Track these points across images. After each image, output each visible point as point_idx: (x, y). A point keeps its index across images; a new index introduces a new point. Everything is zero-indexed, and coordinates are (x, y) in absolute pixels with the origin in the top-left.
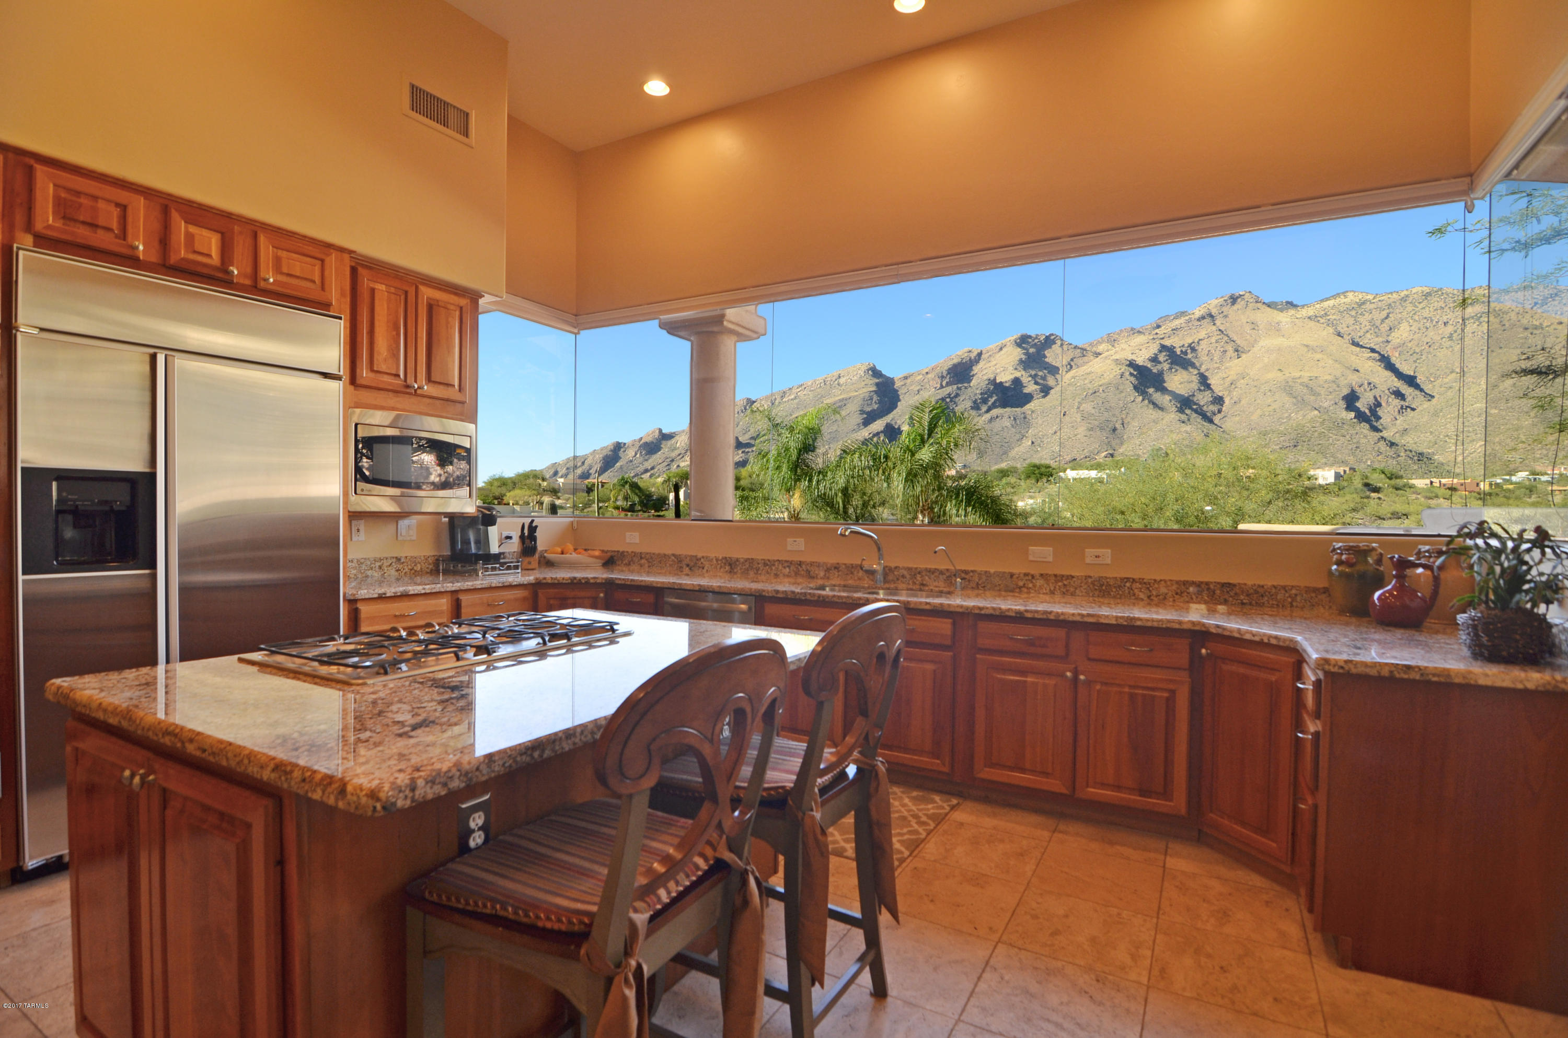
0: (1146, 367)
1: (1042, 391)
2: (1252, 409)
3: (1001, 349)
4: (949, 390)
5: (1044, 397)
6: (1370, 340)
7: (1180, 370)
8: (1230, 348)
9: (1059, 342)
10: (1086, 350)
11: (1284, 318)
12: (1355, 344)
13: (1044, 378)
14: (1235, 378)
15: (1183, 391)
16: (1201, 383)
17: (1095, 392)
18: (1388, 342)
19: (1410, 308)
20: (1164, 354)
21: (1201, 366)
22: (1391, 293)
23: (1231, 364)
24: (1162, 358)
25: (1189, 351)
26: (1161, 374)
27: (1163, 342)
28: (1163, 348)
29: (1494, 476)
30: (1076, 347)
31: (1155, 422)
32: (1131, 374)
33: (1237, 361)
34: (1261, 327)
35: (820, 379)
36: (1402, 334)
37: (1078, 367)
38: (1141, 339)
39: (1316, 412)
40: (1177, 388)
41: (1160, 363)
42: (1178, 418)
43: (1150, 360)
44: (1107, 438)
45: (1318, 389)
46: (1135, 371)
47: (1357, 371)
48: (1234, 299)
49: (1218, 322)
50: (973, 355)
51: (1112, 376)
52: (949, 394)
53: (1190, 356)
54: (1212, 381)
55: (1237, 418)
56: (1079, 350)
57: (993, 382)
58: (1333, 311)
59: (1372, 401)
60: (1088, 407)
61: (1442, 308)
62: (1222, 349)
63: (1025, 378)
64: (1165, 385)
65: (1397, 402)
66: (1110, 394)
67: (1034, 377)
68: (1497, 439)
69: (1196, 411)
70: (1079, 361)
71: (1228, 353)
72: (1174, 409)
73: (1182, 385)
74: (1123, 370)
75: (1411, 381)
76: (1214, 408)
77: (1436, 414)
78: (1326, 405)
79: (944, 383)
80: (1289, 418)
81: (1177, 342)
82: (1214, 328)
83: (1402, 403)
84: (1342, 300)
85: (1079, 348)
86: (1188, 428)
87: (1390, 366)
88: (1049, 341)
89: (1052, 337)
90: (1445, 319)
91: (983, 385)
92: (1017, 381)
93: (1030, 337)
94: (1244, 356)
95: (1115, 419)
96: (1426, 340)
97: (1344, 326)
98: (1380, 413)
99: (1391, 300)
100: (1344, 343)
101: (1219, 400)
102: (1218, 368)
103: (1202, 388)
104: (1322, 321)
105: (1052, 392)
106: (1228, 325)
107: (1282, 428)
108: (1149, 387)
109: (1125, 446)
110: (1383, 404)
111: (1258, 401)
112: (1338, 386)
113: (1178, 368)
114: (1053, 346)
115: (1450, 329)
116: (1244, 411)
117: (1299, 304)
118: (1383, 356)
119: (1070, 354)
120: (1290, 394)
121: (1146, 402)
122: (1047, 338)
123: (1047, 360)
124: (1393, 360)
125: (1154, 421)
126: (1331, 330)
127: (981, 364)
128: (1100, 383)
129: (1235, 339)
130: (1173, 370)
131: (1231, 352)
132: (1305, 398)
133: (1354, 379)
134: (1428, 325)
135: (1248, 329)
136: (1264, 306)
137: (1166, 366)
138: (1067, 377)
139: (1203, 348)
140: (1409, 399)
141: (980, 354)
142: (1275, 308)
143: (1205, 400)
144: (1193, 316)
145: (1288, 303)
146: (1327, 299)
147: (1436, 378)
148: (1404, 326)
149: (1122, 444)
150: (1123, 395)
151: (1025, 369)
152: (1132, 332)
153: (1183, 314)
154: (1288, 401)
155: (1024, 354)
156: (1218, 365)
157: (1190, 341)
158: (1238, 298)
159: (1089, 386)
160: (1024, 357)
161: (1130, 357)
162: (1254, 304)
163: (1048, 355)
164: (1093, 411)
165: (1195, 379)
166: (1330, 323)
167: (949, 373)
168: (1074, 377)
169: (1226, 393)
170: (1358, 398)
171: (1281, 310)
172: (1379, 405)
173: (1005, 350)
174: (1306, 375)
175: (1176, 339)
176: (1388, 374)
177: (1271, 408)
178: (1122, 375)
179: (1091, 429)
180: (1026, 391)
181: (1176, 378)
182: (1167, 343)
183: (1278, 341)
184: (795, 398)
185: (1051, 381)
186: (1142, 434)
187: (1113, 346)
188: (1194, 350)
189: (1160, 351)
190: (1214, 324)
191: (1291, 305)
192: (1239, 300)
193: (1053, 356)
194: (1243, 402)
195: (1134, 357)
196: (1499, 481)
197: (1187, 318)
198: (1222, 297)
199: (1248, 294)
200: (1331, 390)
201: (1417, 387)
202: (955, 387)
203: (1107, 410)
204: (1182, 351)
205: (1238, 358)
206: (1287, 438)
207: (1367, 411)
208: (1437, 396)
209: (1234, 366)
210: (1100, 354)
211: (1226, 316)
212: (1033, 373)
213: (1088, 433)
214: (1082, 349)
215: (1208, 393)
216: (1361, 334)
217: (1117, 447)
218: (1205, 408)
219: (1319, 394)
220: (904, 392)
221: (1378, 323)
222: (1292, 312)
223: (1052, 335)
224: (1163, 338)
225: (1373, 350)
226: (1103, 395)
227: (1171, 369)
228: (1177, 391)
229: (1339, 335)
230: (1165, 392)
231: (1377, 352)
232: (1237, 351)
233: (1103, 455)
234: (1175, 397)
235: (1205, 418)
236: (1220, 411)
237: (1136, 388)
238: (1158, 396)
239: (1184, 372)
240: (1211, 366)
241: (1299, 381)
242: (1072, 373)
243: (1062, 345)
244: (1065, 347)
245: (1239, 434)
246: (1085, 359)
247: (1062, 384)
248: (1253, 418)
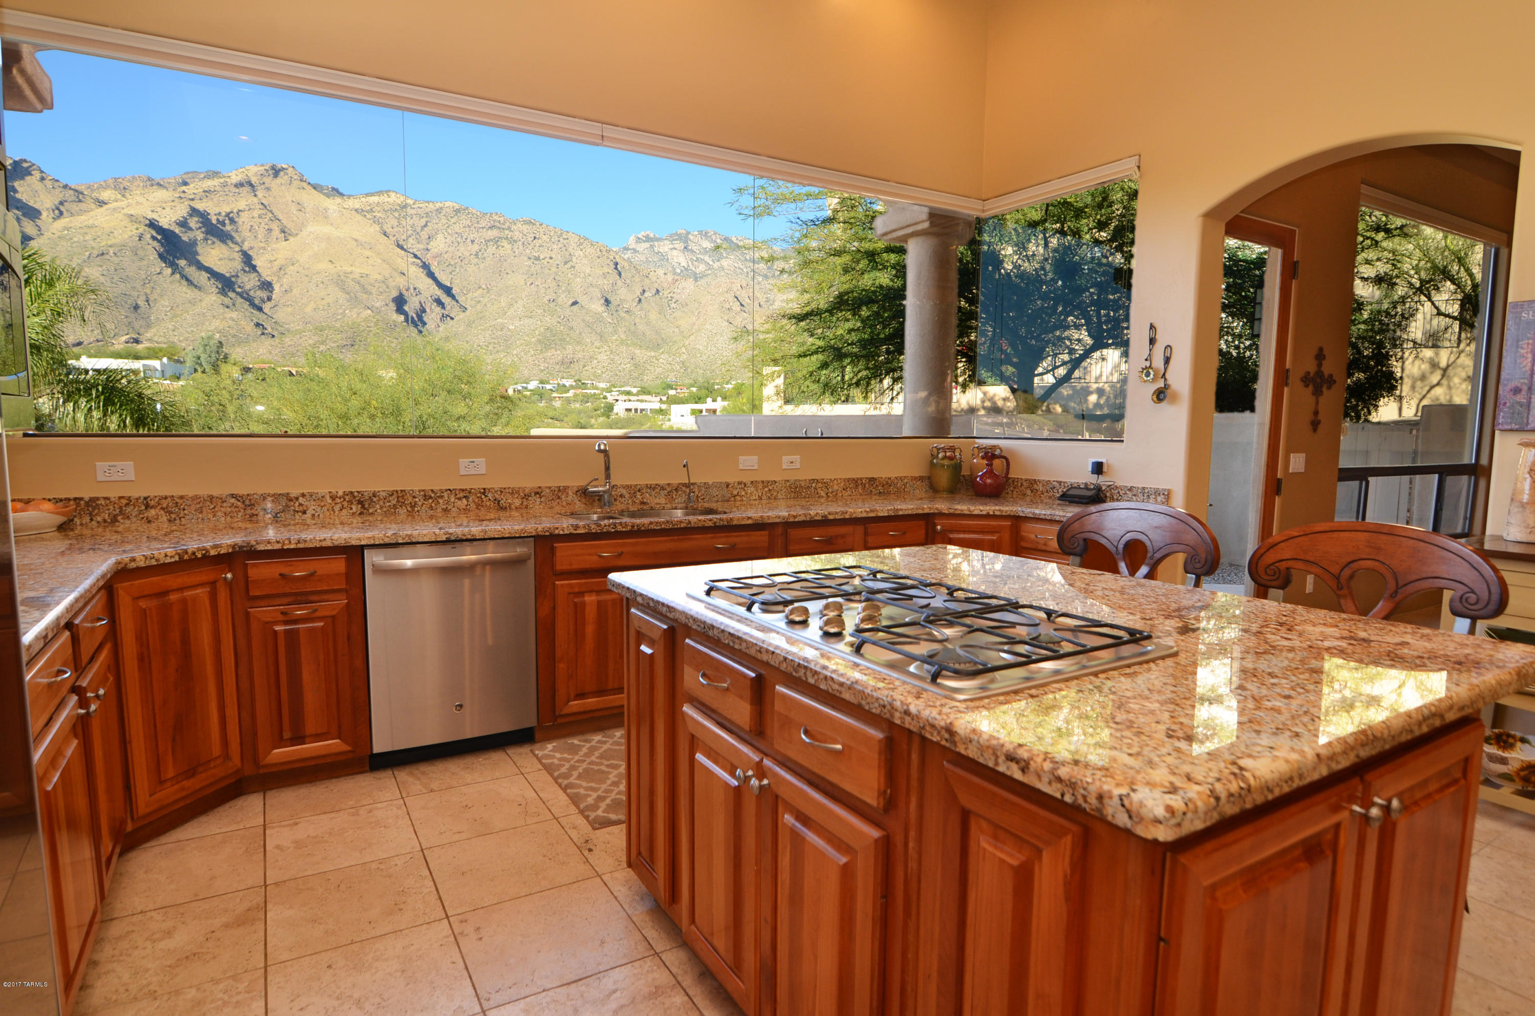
0: (173, 232)
2: (305, 301)
6: (413, 245)
7: (218, 243)
8: (275, 227)
9: (37, 175)
10: (82, 193)
11: (332, 205)
12: (402, 248)
14: (284, 262)
15: (223, 268)
16: (245, 263)
17: (103, 254)
18: (428, 250)
19: (444, 221)
20: (196, 219)
21: (243, 242)
22: (428, 202)
23: (278, 246)
24: (193, 223)
25: (227, 222)
26: (193, 243)
27: (193, 204)
28: (194, 212)
29: (516, 384)
30: (65, 186)
32: (154, 238)
33: (284, 243)
34: (308, 210)
36: (439, 244)
37: (72, 215)
38: (160, 194)
39: (369, 312)
40: (215, 264)
41: (191, 229)
42: (220, 302)
43: (177, 224)
44: (127, 317)
45: (369, 288)
46: (158, 233)
47: (404, 274)
48: (276, 172)
49: (260, 194)
51: (126, 236)
53: (228, 228)
54: (258, 262)
55: (290, 309)
56: (71, 192)
58: (378, 209)
59: (418, 306)
60: (93, 272)
61: (469, 226)
62: (266, 227)
64: (199, 258)
65: (438, 309)
66: (126, 259)
68: (515, 352)
69: (240, 295)
70: (75, 207)
71: (273, 233)
72: (216, 290)
73: (223, 262)
74: (141, 230)
75: (448, 291)
76: (264, 294)
77: (469, 325)
78: (378, 304)
80: (343, 313)
81: (214, 208)
82: (255, 200)
83: (443, 311)
84: (384, 198)
85: (70, 189)
86: (234, 315)
87: (431, 275)
88: (21, 170)
89: (25, 165)
90: (472, 237)
94: (292, 239)
95: (136, 294)
96: (459, 254)
97: (389, 226)
98: (425, 319)
99: (428, 210)
100: (390, 243)
101: (267, 286)
102: (264, 248)
103: (247, 269)
104: (368, 216)
105: (33, 244)
106: (271, 199)
107: (338, 325)
108: (179, 259)
109: (154, 330)
110: (428, 310)
111: (311, 293)
112: (388, 287)
113: (215, 240)
114: (28, 178)
115: (476, 247)
116: (296, 302)
117: (345, 193)
118: (424, 263)
119: (59, 195)
120: (343, 289)
121: (178, 276)
122: (17, 164)
123: (18, 196)
124: (433, 268)
125: (190, 302)
126: (378, 228)
128: (110, 243)
129: (280, 217)
130: (209, 242)
131: (276, 232)
132: (358, 295)
133: (401, 282)
134: (459, 239)
135: (294, 208)
136: (309, 187)
137: (200, 235)
138: (52, 227)
139: (244, 220)
140: (448, 308)
142: (321, 192)
143: (252, 283)
144: (228, 180)
145: (333, 189)
146: (372, 194)
147: (468, 291)
148: (440, 237)
149: (149, 326)
150: (145, 263)
152: (148, 183)
154: (342, 297)
156: (263, 245)
157: (228, 210)
158: (280, 170)
159: (94, 244)
161: (151, 216)
162: (299, 182)
163: (18, 188)
164: (102, 279)
165: (238, 257)
166: (376, 221)
168: (65, 228)
169: (275, 279)
170: (405, 302)
171: (328, 196)
172: (424, 311)
174: (357, 271)
175: (210, 204)
176: (430, 281)
177: (324, 302)
178: (140, 238)
179: (102, 304)
181: (213, 252)
182: (199, 206)
183: (326, 229)
185: (29, 228)
186: (175, 316)
187: (124, 196)
188: (232, 221)
189: (191, 215)
190: (255, 195)
191: (336, 192)
192: (282, 173)
193: (26, 192)
194: (295, 291)
195: (154, 216)
196: (520, 388)
197: (222, 180)
198: (262, 165)
199: (291, 169)
200: (381, 290)
201: (453, 297)
203: (123, 280)
204: (218, 220)
205: (286, 240)
206: (344, 335)
207: (414, 316)
208: (469, 308)
209: (282, 250)
210: (106, 204)
211: (268, 189)
213: (98, 309)
214: (76, 191)
215: (254, 276)
216: (404, 237)
217: (142, 331)
218: (252, 293)
219: (371, 293)
221: (419, 229)
222: (338, 200)
223: (25, 161)
224: (193, 200)
225: (416, 256)
226: (116, 259)
227: (206, 239)
228: (216, 269)
229: (385, 234)
230: (201, 267)
231: (419, 258)
232: (284, 232)
233: (124, 338)
234: (214, 274)
235: (252, 304)
236: (269, 299)
237: (161, 256)
238: (191, 271)
239: (223, 246)
240: (256, 244)
241: (351, 276)
242: (62, 222)
243: (42, 179)
244: (49, 184)
245: (293, 326)
246: (83, 206)
247: (47, 234)
248: (306, 310)
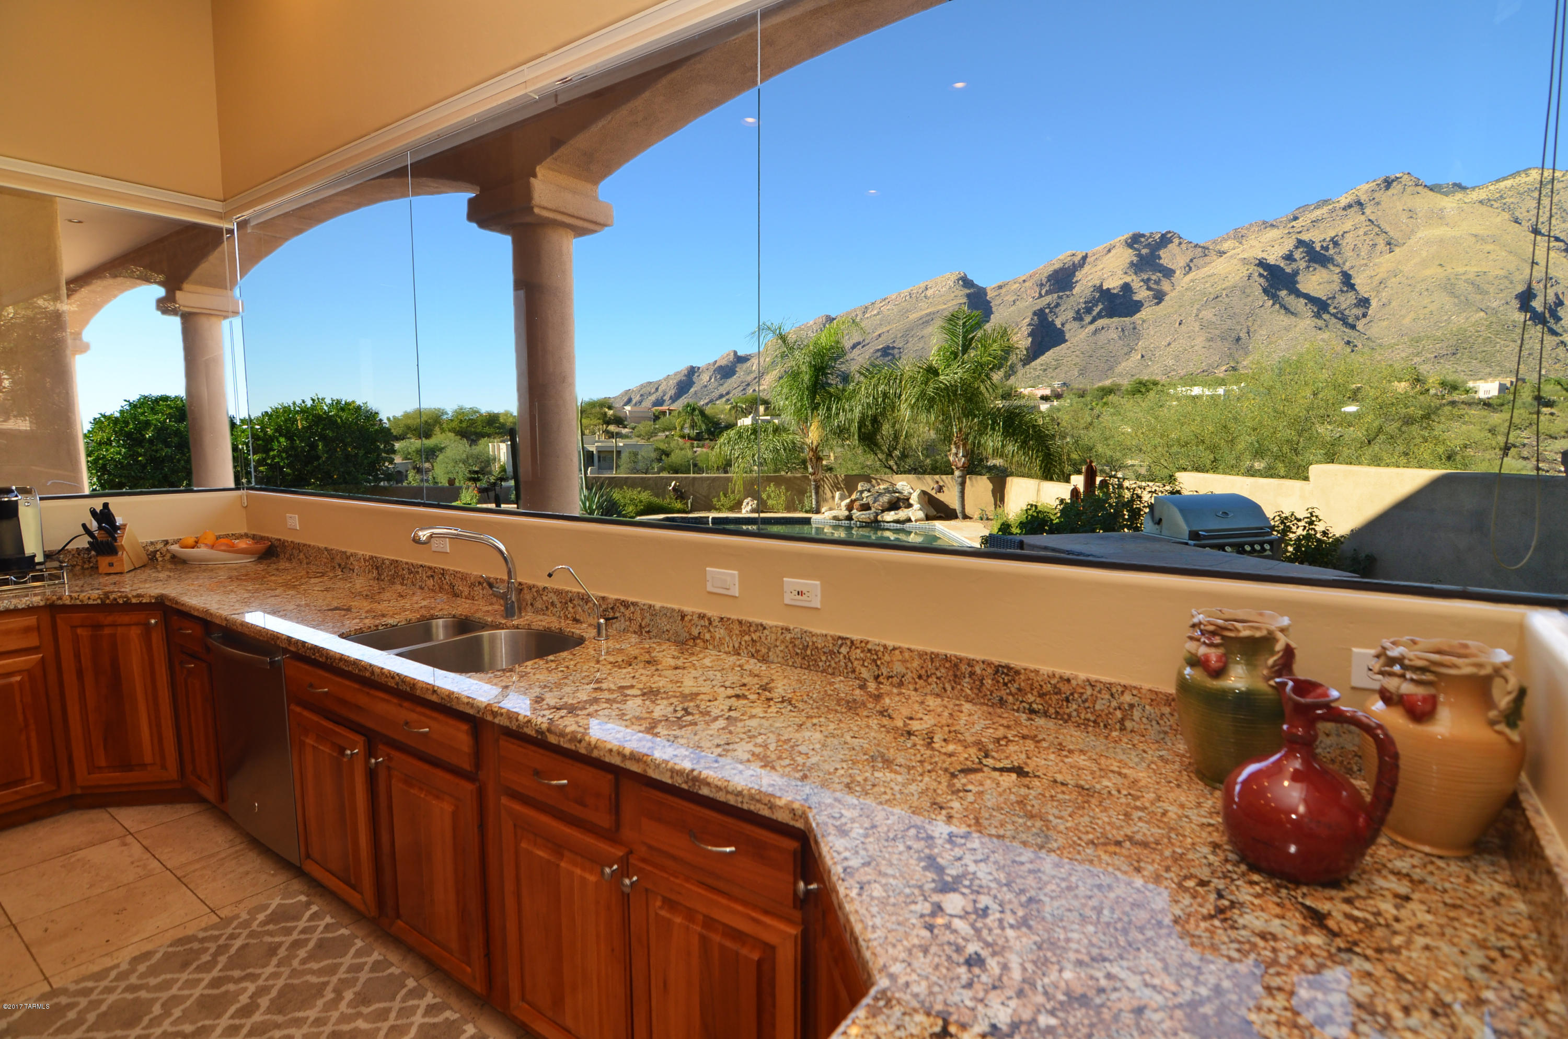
0: (1278, 266)
1: (1155, 297)
2: (1404, 312)
3: (1109, 251)
4: (1048, 299)
5: (1158, 304)
6: (1555, 226)
7: (1319, 268)
8: (1381, 241)
9: (1176, 241)
10: (1208, 249)
11: (1449, 203)
12: (1536, 231)
13: (1158, 282)
14: (1385, 275)
15: (1320, 292)
16: (1343, 283)
17: (1217, 297)
20: (1301, 250)
21: (1344, 263)
23: (1381, 260)
24: (1297, 255)
25: (1331, 246)
26: (1296, 273)
27: (1300, 236)
28: (1300, 243)
30: (1196, 246)
31: (1287, 329)
32: (1261, 275)
33: (1388, 256)
34: (1420, 215)
35: (905, 292)
37: (1198, 268)
38: (1273, 234)
39: (1482, 314)
40: (1314, 290)
41: (1295, 260)
42: (1314, 325)
43: (1283, 258)
44: (1229, 349)
45: (1486, 287)
46: (1265, 271)
47: (1536, 264)
48: (1388, 183)
49: (1368, 211)
50: (1077, 259)
51: (1238, 278)
52: (1049, 304)
53: (1331, 252)
54: (1357, 280)
55: (1385, 323)
56: (1200, 249)
57: (1099, 289)
58: (1510, 193)
59: (1552, 299)
60: (1207, 314)
62: (1371, 243)
63: (1136, 283)
64: (1299, 286)
66: (1234, 298)
67: (1147, 281)
69: (1334, 315)
70: (1200, 262)
71: (1378, 247)
72: (1310, 314)
73: (1321, 286)
74: (1251, 271)
76: (1359, 312)
78: (1495, 305)
79: (1043, 292)
80: (1449, 321)
81: (1317, 237)
82: (1363, 218)
84: (1523, 179)
85: (1200, 247)
86: (1326, 335)
88: (1165, 240)
89: (1169, 235)
91: (1088, 292)
92: (1126, 287)
93: (1143, 236)
94: (1397, 250)
95: (1239, 327)
97: (1524, 210)
98: (1561, 313)
100: (1522, 231)
101: (1364, 303)
102: (1366, 265)
103: (1345, 289)
104: (1496, 205)
105: (1167, 298)
106: (1380, 213)
107: (1439, 334)
108: (1280, 290)
109: (1249, 358)
111: (1412, 302)
112: (1511, 283)
113: (1316, 266)
114: (1170, 245)
116: (1393, 315)
117: (1469, 186)
119: (1190, 255)
120: (1452, 294)
121: (1277, 306)
122: (1163, 236)
123: (1161, 262)
125: (1285, 329)
126: (1506, 216)
127: (1086, 268)
128: (1224, 286)
129: (1388, 229)
130: (1311, 269)
131: (1381, 246)
132: (1470, 297)
133: (1531, 274)
135: (1404, 217)
136: (1426, 190)
137: (1302, 264)
138: (1182, 281)
139: (1348, 242)
141: (1085, 258)
142: (1439, 192)
143: (1348, 302)
144: (1337, 205)
145: (1455, 185)
146: (1504, 179)
149: (1246, 354)
150: (1250, 299)
151: (1136, 273)
152: (1263, 226)
153: (1326, 202)
154: (1448, 302)
155: (1137, 255)
156: (1365, 262)
157: (1333, 235)
158: (1393, 181)
159: (1211, 290)
160: (1135, 259)
161: (1260, 255)
162: (1413, 188)
163: (1163, 256)
164: (1214, 319)
165: (1337, 278)
166: (1506, 208)
167: (1049, 280)
168: (1192, 281)
169: (1373, 294)
170: (1534, 297)
171: (1446, 194)
172: (1560, 303)
173: (1113, 252)
174: (1472, 270)
175: (1316, 232)
177: (1427, 311)
178: (1249, 277)
179: (1211, 340)
180: (1136, 298)
181: (1314, 278)
182: (1305, 237)
183: (1441, 231)
184: (878, 313)
185: (1165, 286)
186: (1270, 343)
187: (1240, 243)
188: (1336, 244)
189: (1297, 247)
190: (1363, 213)
191: (1459, 187)
192: (1395, 184)
193: (1167, 257)
194: (1394, 304)
195: (1265, 255)
197: (1330, 207)
198: (1374, 181)
199: (1406, 176)
200: (1502, 287)
202: (1055, 295)
203: (1230, 317)
204: (1322, 246)
205: (1390, 252)
206: (1445, 344)
207: (1545, 312)
209: (1385, 262)
210: (1225, 253)
211: (1378, 203)
212: (1146, 277)
213: (1207, 345)
214: (1203, 248)
215: (1351, 295)
216: (1544, 219)
217: (1240, 360)
218: (1347, 312)
219: (1487, 293)
220: (998, 302)
222: (1459, 195)
223: (1169, 232)
224: (1300, 232)
225: (1557, 239)
226: (1227, 300)
227: (1308, 267)
228: (1313, 294)
229: (1517, 221)
230: (1299, 294)
231: (1562, 241)
232: (1389, 244)
233: (1224, 368)
234: (1311, 299)
235: (1346, 323)
236: (1364, 315)
237: (1265, 291)
238: (1291, 301)
239: (1324, 271)
240: (1357, 263)
241: (1463, 277)
242: (1191, 276)
243: (1180, 244)
244: (1184, 246)
245: (1386, 341)
246: (1207, 259)
247: (1178, 288)
248: (1404, 322)
